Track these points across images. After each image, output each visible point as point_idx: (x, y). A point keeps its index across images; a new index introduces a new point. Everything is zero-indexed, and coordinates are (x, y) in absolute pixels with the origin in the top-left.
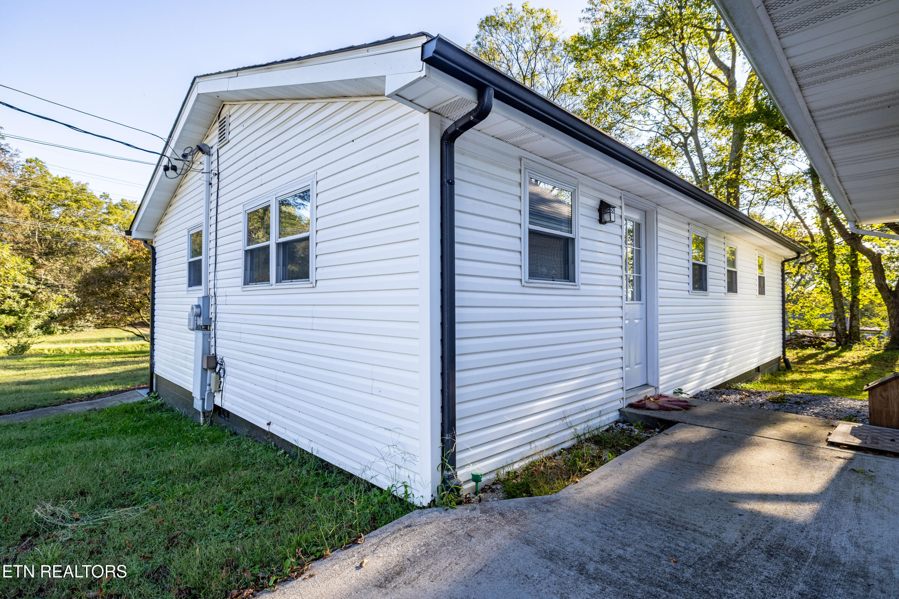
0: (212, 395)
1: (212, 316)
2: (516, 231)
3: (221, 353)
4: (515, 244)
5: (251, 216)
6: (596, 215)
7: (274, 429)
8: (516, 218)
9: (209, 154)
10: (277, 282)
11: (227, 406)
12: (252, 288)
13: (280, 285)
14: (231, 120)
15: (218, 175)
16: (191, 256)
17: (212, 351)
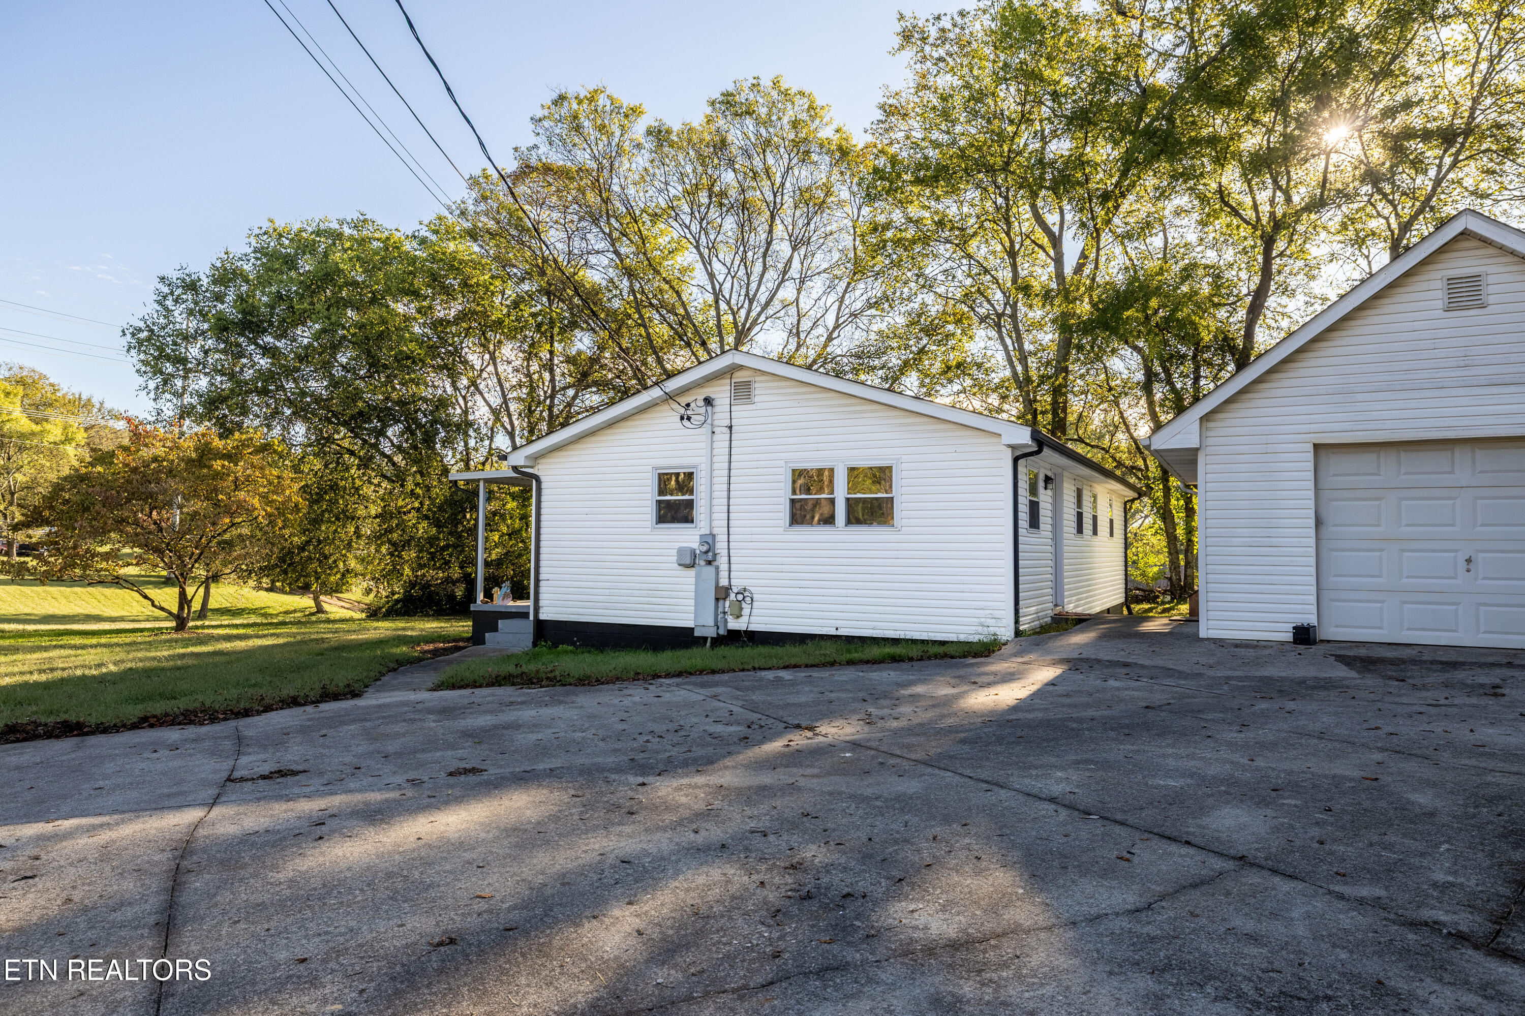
0: (727, 621)
1: (723, 552)
3: (738, 584)
4: (1025, 509)
5: (800, 474)
7: (845, 632)
8: (1026, 494)
9: (712, 405)
10: (848, 525)
11: (753, 627)
12: (798, 529)
13: (849, 528)
14: (757, 385)
15: (731, 427)
16: (660, 495)
17: (724, 582)
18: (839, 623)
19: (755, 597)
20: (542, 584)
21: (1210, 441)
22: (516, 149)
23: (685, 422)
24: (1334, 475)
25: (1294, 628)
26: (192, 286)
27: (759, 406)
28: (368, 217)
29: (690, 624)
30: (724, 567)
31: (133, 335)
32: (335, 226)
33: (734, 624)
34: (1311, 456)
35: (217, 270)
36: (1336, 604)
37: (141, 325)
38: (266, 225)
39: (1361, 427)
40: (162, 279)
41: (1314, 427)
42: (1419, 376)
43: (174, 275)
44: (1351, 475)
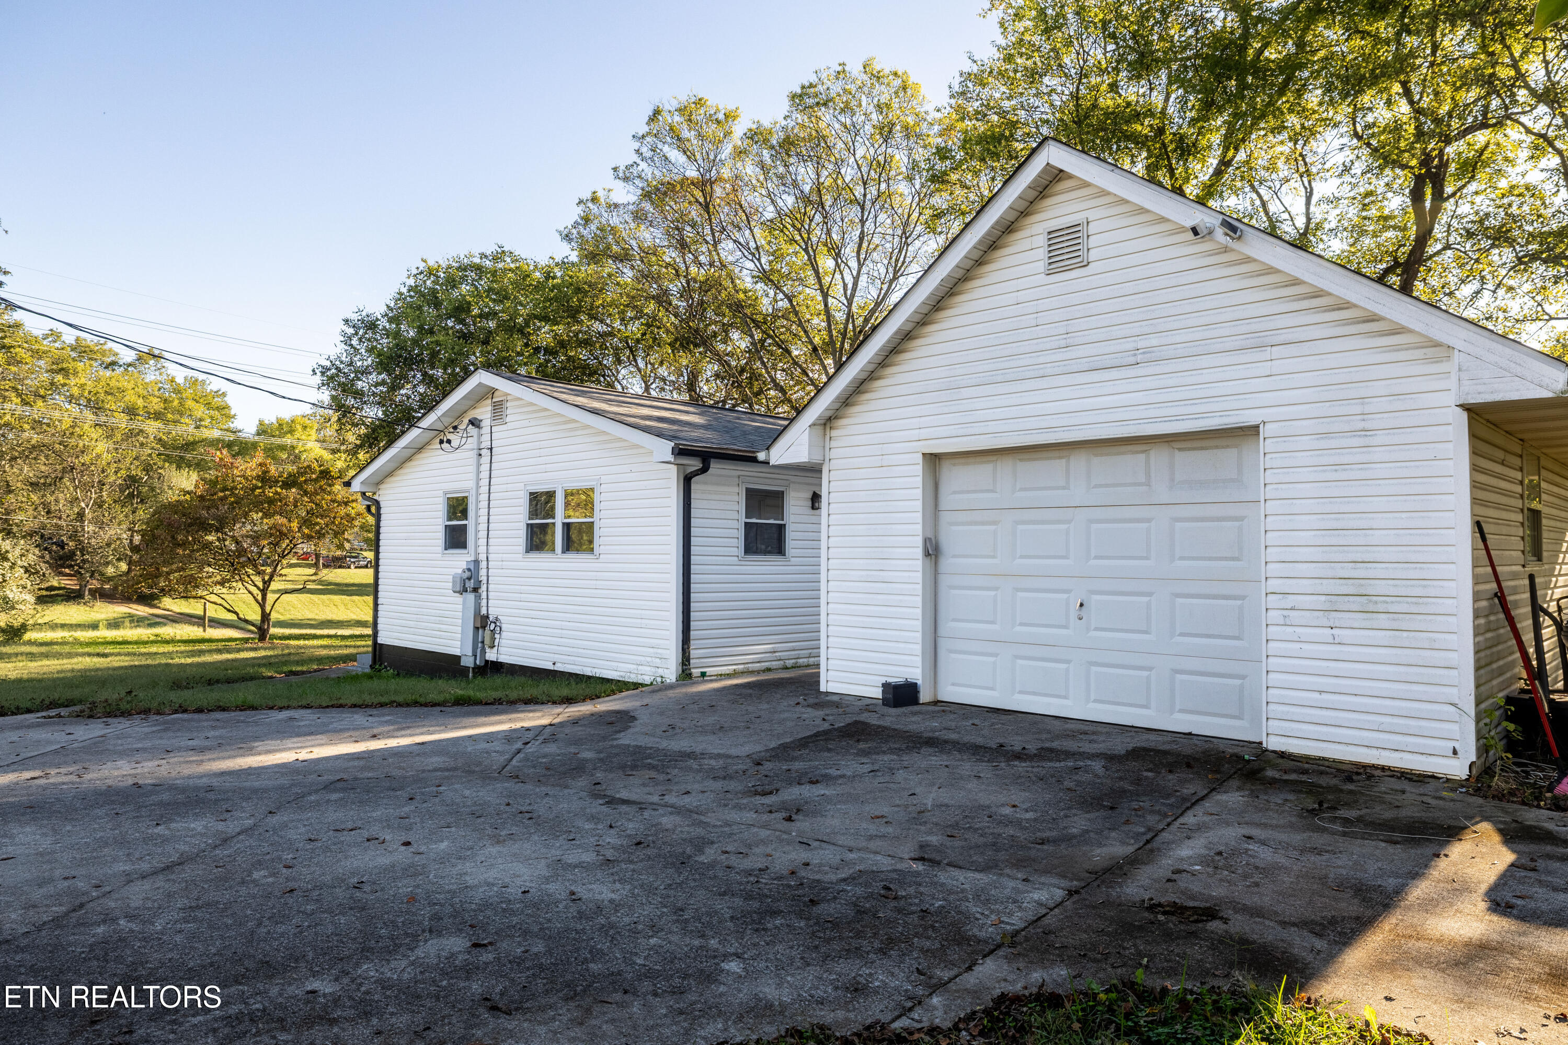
0: (483, 652)
1: (483, 579)
2: (735, 524)
3: (493, 613)
4: (734, 533)
5: (534, 498)
6: (810, 503)
7: (559, 667)
8: (735, 516)
9: (479, 427)
10: (563, 552)
11: (503, 659)
12: (534, 555)
13: (565, 556)
14: (509, 404)
15: (491, 449)
16: (450, 519)
17: (484, 611)
18: (556, 658)
19: (504, 626)
20: (380, 607)
21: (834, 454)
22: (615, 169)
23: (445, 445)
24: (955, 492)
25: (883, 685)
26: (372, 325)
27: (509, 426)
28: (506, 249)
29: (457, 652)
30: (484, 595)
31: (323, 373)
32: (477, 260)
33: (491, 655)
34: (918, 469)
35: (392, 310)
36: (953, 656)
37: (328, 364)
38: (422, 266)
39: (961, 432)
40: (346, 321)
41: (925, 433)
42: (1021, 363)
43: (355, 317)
44: (968, 492)
